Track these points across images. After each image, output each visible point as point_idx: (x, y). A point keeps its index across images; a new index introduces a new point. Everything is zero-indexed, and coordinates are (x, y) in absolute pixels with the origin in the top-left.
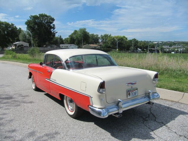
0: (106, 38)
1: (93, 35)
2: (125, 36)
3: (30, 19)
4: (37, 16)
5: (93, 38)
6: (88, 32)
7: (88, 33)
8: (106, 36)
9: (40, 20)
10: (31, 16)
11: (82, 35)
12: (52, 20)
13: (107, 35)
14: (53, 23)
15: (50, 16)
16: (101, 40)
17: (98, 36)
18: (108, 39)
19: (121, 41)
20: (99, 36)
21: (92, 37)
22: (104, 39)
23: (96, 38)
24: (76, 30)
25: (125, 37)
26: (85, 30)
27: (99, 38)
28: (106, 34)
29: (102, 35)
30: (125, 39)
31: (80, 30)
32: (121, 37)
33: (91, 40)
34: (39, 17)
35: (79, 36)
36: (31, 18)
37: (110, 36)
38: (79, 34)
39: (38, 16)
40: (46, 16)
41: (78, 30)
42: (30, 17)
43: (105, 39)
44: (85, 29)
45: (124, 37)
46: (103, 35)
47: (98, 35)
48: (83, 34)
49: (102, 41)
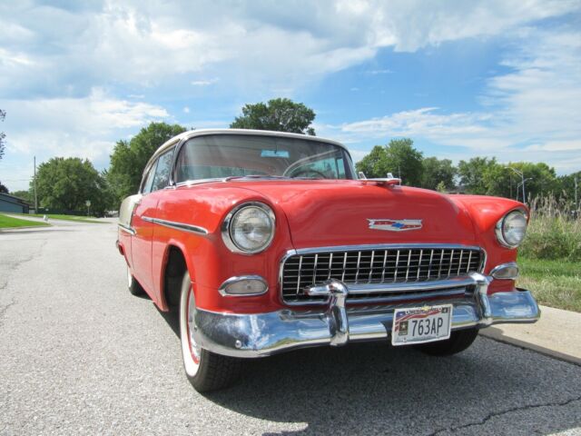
0: (479, 170)
1: (433, 160)
2: (547, 164)
3: (243, 115)
4: (265, 106)
5: (434, 170)
6: (418, 150)
7: (419, 156)
8: (478, 164)
9: (273, 117)
10: (248, 106)
11: (399, 161)
12: (307, 118)
13: (483, 161)
14: (310, 126)
15: (300, 106)
16: (459, 176)
17: (452, 165)
18: (486, 174)
19: (534, 180)
20: (455, 164)
21: (431, 169)
22: (469, 175)
23: (443, 171)
24: (379, 145)
25: (547, 168)
26: (407, 146)
27: (454, 170)
28: (478, 159)
29: (462, 162)
30: (545, 172)
31: (392, 144)
32: (533, 167)
33: (425, 176)
34: (270, 108)
35: (389, 165)
36: (246, 112)
37: (492, 162)
38: (389, 159)
39: (268, 106)
40: (290, 105)
41: (384, 145)
42: (243, 109)
43: (473, 176)
44: (409, 142)
45: (544, 167)
46: (468, 162)
47: (450, 162)
48: (402, 157)
49: (464, 181)
